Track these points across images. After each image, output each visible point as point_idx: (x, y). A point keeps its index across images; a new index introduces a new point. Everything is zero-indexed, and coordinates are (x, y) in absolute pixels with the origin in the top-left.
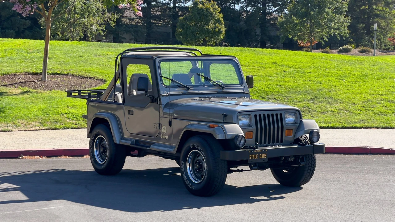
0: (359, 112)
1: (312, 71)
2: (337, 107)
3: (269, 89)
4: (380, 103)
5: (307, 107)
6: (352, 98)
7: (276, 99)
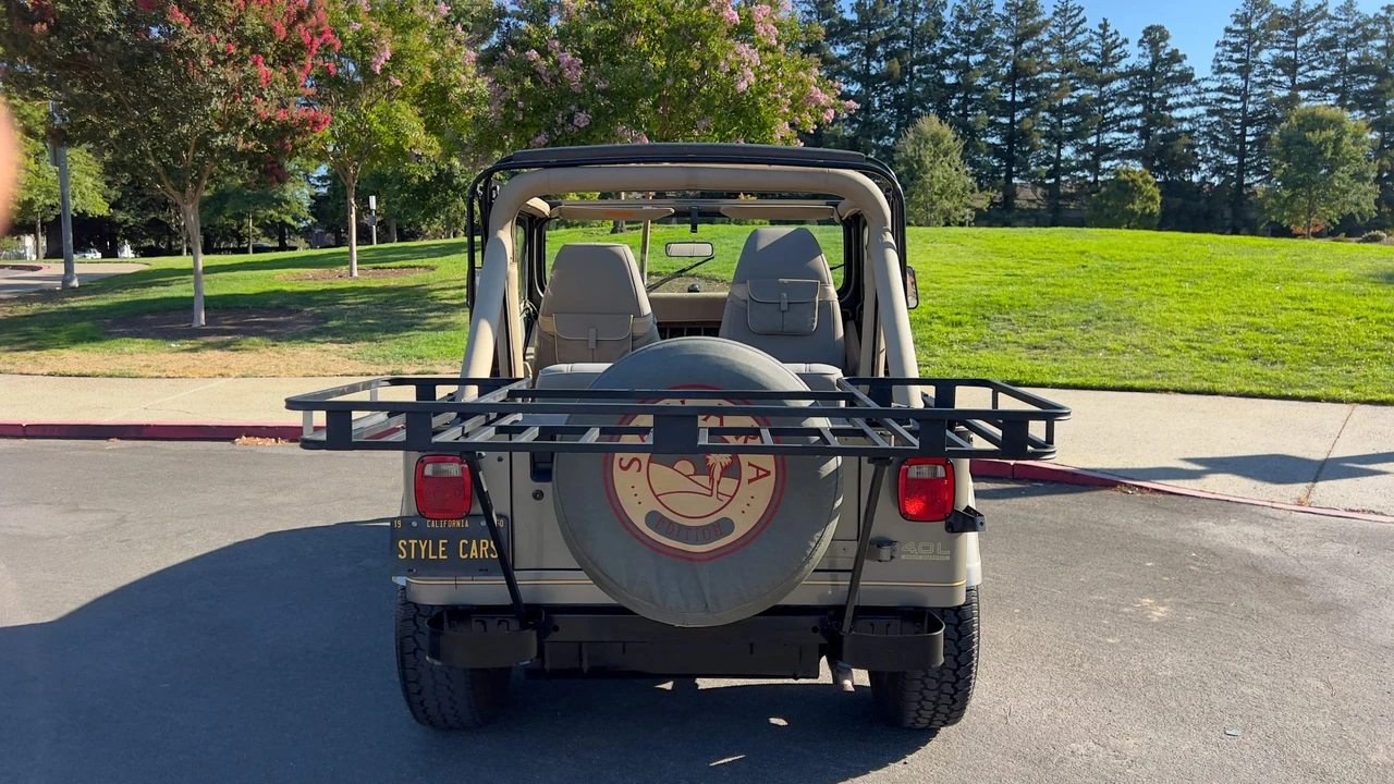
1: (1138, 265)
2: (1128, 339)
3: (1010, 302)
4: (1234, 333)
5: (1061, 339)
6: (1178, 321)
7: (1009, 320)
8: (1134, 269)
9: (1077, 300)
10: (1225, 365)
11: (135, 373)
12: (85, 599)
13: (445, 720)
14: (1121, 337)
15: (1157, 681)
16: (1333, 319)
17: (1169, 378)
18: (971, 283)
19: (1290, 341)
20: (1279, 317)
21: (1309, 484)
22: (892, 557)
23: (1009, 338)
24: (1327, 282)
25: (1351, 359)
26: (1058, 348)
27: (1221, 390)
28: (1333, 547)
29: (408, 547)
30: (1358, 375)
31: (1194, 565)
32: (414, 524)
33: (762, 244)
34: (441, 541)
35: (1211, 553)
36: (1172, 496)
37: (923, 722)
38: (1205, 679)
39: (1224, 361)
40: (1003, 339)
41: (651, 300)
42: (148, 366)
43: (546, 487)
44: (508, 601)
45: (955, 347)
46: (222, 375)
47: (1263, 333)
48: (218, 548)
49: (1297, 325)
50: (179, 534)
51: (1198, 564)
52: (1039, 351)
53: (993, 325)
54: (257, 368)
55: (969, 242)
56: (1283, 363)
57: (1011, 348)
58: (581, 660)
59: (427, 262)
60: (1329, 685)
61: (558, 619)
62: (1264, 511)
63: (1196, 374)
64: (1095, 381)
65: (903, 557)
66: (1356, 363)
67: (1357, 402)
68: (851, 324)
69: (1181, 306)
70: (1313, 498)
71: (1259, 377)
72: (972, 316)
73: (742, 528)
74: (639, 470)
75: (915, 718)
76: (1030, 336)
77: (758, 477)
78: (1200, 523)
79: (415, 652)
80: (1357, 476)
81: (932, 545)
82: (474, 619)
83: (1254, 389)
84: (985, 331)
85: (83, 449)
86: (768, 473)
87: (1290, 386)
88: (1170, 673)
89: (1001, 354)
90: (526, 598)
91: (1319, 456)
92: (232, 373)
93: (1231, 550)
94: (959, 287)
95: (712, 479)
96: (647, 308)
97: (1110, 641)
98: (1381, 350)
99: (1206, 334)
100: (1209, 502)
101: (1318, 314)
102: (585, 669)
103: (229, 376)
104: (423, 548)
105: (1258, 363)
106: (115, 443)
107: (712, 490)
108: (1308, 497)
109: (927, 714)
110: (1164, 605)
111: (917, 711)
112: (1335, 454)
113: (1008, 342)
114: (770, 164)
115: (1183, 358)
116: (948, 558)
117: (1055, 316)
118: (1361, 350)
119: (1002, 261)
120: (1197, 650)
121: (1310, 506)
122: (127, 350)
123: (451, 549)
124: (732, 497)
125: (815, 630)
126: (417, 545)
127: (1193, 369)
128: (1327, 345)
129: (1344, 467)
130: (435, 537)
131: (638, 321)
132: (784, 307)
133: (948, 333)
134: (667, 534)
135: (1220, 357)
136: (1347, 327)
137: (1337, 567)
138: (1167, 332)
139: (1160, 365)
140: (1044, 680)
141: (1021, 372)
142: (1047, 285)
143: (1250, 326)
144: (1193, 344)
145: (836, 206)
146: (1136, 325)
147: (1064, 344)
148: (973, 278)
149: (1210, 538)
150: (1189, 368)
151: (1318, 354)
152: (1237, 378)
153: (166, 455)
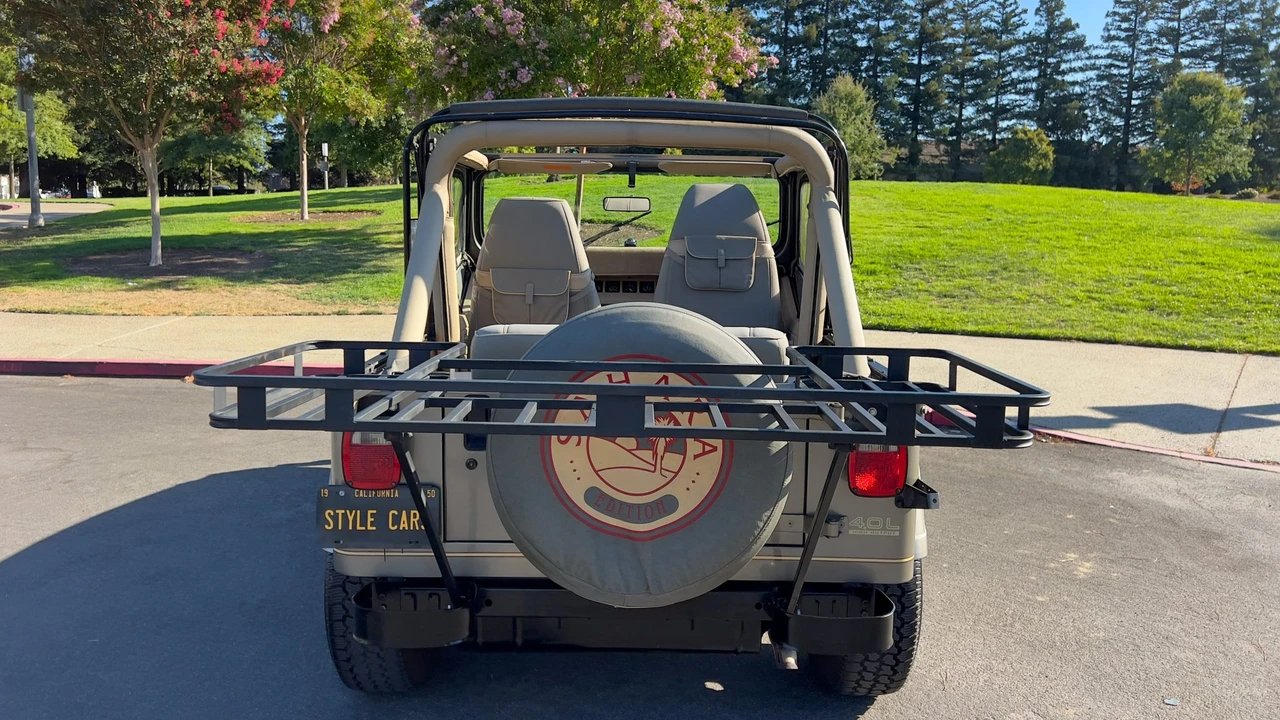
0: (1070, 302)
1: (1039, 219)
2: (1032, 289)
3: (921, 252)
4: (1131, 284)
5: (969, 288)
6: (1079, 272)
7: (921, 270)
8: (1036, 223)
9: (984, 251)
10: (1123, 315)
11: (92, 311)
12: (23, 544)
13: (376, 687)
14: (1026, 287)
15: (1090, 644)
16: (1223, 273)
17: (1072, 327)
18: (884, 233)
19: (1184, 294)
20: (1172, 269)
21: (1214, 434)
22: (840, 532)
23: (920, 287)
24: (1216, 238)
25: (1242, 311)
26: (967, 297)
27: (1121, 340)
28: (1244, 499)
29: (335, 518)
30: (1249, 327)
31: (1113, 518)
32: (342, 493)
33: (700, 200)
34: (370, 512)
35: (1130, 505)
36: (1085, 445)
37: (862, 692)
38: (1138, 641)
39: (1122, 312)
40: (915, 288)
41: (589, 255)
42: (106, 304)
43: (479, 455)
44: (437, 574)
45: (870, 295)
46: (176, 314)
47: (1158, 285)
48: (159, 490)
49: (1190, 278)
50: (122, 475)
51: (1117, 517)
52: (949, 299)
53: (905, 274)
54: (210, 307)
55: (881, 195)
56: (1178, 314)
57: (923, 296)
58: (515, 634)
59: (374, 206)
60: (1259, 649)
61: (493, 593)
62: (1173, 462)
63: (1097, 324)
64: (1002, 329)
65: (851, 532)
66: (1246, 314)
67: (1250, 352)
68: (786, 280)
69: (1080, 258)
70: (1219, 448)
71: (1157, 327)
72: (885, 265)
73: (686, 505)
74: (578, 444)
75: (855, 688)
76: (941, 285)
77: (704, 453)
78: (1115, 473)
79: (344, 620)
80: (1258, 427)
81: (880, 520)
82: (403, 592)
83: (1153, 339)
84: (898, 280)
85: (36, 385)
86: (715, 449)
87: (1186, 336)
88: (1102, 634)
89: (913, 302)
90: (456, 570)
91: (1220, 406)
92: (186, 312)
93: (1147, 501)
94: (872, 237)
95: (655, 454)
96: (584, 264)
97: (1039, 599)
98: (1270, 303)
99: (1105, 285)
100: (1119, 451)
101: (1209, 268)
102: (519, 641)
103: (183, 314)
104: (351, 518)
105: (1154, 314)
106: (69, 380)
107: (655, 466)
108: (1213, 447)
109: (868, 685)
110: (1088, 561)
111: (857, 682)
112: (1236, 404)
113: (919, 291)
114: (712, 120)
115: (1084, 308)
116: (897, 534)
117: (963, 266)
118: (1250, 303)
119: (913, 214)
120: (1127, 609)
121: (1216, 457)
122: (85, 287)
123: (381, 520)
124: (677, 474)
125: (758, 606)
126: (345, 516)
127: (1093, 319)
128: (1219, 298)
129: (1244, 417)
130: (363, 506)
131: (575, 276)
132: (721, 263)
133: (863, 281)
134: (608, 512)
135: (1119, 308)
136: (1236, 281)
137: (1252, 522)
138: (1069, 283)
139: (1063, 314)
140: (978, 641)
141: (932, 320)
142: (955, 237)
143: (1146, 278)
144: (1093, 295)
145: (773, 162)
146: (1039, 275)
147: (972, 293)
148: (886, 230)
149: (1126, 489)
150: (1090, 318)
151: (1211, 306)
152: (1136, 329)
153: (116, 392)
